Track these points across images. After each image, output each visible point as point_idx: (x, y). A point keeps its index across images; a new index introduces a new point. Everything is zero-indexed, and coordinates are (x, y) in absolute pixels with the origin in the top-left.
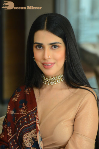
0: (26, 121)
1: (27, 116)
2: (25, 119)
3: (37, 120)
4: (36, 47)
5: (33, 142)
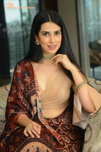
0: (30, 88)
1: (31, 84)
2: (29, 86)
3: (36, 88)
4: (43, 34)
5: (35, 102)
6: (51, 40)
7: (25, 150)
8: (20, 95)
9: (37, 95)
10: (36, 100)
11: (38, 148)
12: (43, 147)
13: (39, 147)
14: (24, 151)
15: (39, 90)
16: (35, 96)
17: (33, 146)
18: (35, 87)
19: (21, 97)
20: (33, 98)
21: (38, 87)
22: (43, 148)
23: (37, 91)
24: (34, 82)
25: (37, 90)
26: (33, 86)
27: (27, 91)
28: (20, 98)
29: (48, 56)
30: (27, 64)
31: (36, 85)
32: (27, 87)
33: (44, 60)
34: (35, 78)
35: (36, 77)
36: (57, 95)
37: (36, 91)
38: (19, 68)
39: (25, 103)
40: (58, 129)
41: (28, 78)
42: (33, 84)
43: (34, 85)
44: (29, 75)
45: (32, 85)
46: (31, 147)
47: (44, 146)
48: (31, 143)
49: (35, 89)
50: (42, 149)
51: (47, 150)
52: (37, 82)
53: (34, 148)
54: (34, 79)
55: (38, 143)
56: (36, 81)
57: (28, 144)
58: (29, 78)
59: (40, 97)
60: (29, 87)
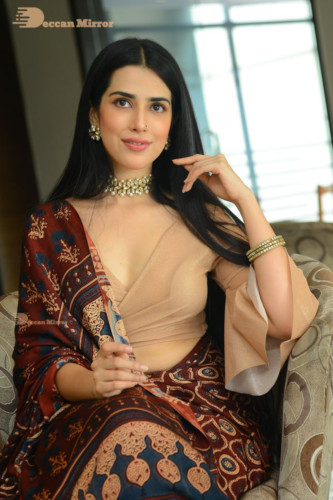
0: (78, 280)
2: (76, 274)
3: (99, 277)
4: (115, 102)
5: (103, 322)
6: (135, 119)
7: (107, 449)
8: (53, 301)
9: (106, 300)
10: (104, 316)
11: (147, 440)
12: (162, 435)
13: (150, 435)
14: (105, 452)
15: (108, 284)
16: (98, 301)
17: (132, 434)
18: (94, 275)
19: (58, 309)
20: (92, 311)
21: (102, 273)
22: (162, 438)
23: (104, 288)
24: (90, 261)
25: (102, 284)
26: (89, 273)
27: (70, 290)
28: (56, 310)
29: (127, 181)
30: (63, 211)
31: (96, 271)
32: (70, 277)
33: (114, 193)
34: (90, 248)
35: (93, 245)
36: (168, 295)
37: (99, 289)
38: (39, 224)
39: (71, 326)
40: (191, 400)
41: (69, 251)
42: (87, 267)
43: (92, 269)
44: (71, 243)
45: (86, 271)
46: (127, 438)
47: (166, 431)
48: (126, 425)
49: (96, 282)
50: (160, 442)
51: (178, 443)
52: (100, 261)
53: (137, 441)
54: (89, 252)
55: (145, 423)
56: (97, 258)
57: (115, 432)
58: (72, 251)
59: (115, 303)
60: (75, 279)
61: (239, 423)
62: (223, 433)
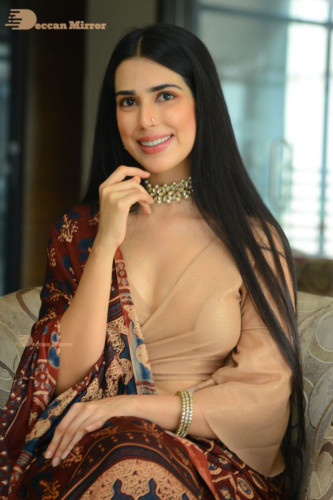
3: (122, 295)
5: (124, 344)
7: (106, 483)
11: (152, 484)
12: (169, 482)
13: (156, 479)
14: (103, 486)
15: (131, 303)
16: (119, 321)
17: (135, 473)
18: (117, 291)
21: (127, 291)
22: (168, 486)
23: (126, 307)
24: (115, 275)
25: (124, 303)
26: (112, 288)
30: (98, 217)
31: (120, 288)
34: (116, 261)
37: (121, 308)
43: (116, 284)
46: (130, 477)
47: (173, 479)
48: (131, 461)
49: (118, 301)
50: (166, 489)
51: (184, 495)
53: (140, 482)
54: (114, 266)
55: (153, 464)
56: (122, 274)
57: (117, 465)
59: (137, 325)
61: (259, 485)
62: (239, 493)
